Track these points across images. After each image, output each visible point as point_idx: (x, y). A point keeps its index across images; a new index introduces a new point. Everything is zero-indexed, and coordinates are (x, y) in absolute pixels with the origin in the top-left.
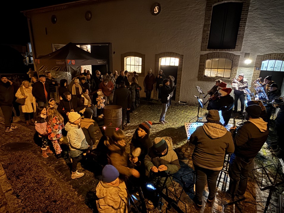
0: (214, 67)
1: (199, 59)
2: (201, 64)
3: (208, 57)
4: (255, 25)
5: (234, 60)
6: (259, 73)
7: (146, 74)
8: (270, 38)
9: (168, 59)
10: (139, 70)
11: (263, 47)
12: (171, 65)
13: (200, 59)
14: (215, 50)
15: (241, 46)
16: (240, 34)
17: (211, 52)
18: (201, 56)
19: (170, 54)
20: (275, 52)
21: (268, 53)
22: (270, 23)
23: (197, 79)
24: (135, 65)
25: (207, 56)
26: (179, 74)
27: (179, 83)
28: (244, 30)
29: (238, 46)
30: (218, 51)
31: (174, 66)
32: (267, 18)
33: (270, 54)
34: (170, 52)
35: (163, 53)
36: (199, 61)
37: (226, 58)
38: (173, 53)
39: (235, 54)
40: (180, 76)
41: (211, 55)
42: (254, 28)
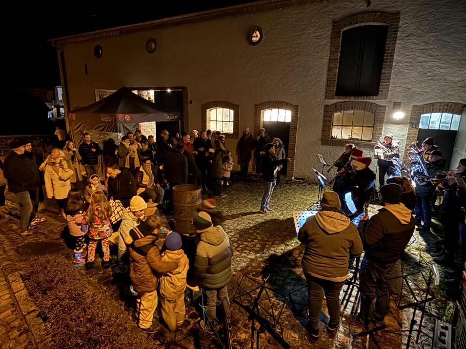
0: (346, 123)
1: (323, 112)
2: (327, 119)
3: (336, 108)
4: (407, 60)
5: (378, 112)
6: (417, 133)
7: (241, 135)
8: (432, 79)
9: (275, 111)
10: (229, 129)
11: (422, 93)
12: (279, 121)
13: (325, 111)
14: (347, 98)
15: (388, 91)
16: (385, 74)
17: (342, 100)
18: (326, 106)
19: (278, 104)
20: (440, 101)
21: (429, 102)
22: (431, 56)
23: (320, 142)
24: (223, 121)
25: (336, 106)
26: (292, 136)
27: (292, 149)
28: (391, 68)
29: (382, 91)
30: (352, 99)
31: (285, 122)
32: (426, 50)
33: (433, 104)
34: (278, 101)
35: (267, 102)
36: (323, 114)
37: (364, 110)
38: (283, 102)
39: (378, 104)
40: (294, 138)
41: (341, 105)
42: (406, 64)
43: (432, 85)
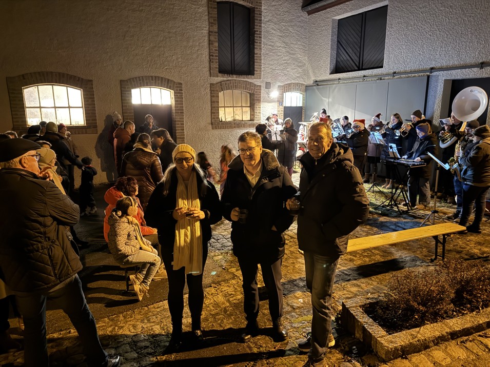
2: (214, 99)
4: (270, 44)
5: (256, 92)
6: (283, 110)
7: (101, 125)
8: (286, 63)
9: (145, 91)
11: (282, 74)
13: (211, 90)
15: (261, 71)
16: (257, 54)
18: (212, 85)
20: (293, 81)
21: (287, 83)
22: (284, 43)
23: (211, 126)
25: (221, 85)
26: (179, 121)
27: (180, 138)
28: (261, 49)
29: (257, 71)
30: (235, 77)
32: (281, 36)
33: (290, 84)
34: (155, 77)
35: (139, 77)
36: (209, 94)
38: (162, 78)
39: (256, 83)
40: (181, 124)
41: (226, 84)
42: (270, 47)
43: (287, 68)
